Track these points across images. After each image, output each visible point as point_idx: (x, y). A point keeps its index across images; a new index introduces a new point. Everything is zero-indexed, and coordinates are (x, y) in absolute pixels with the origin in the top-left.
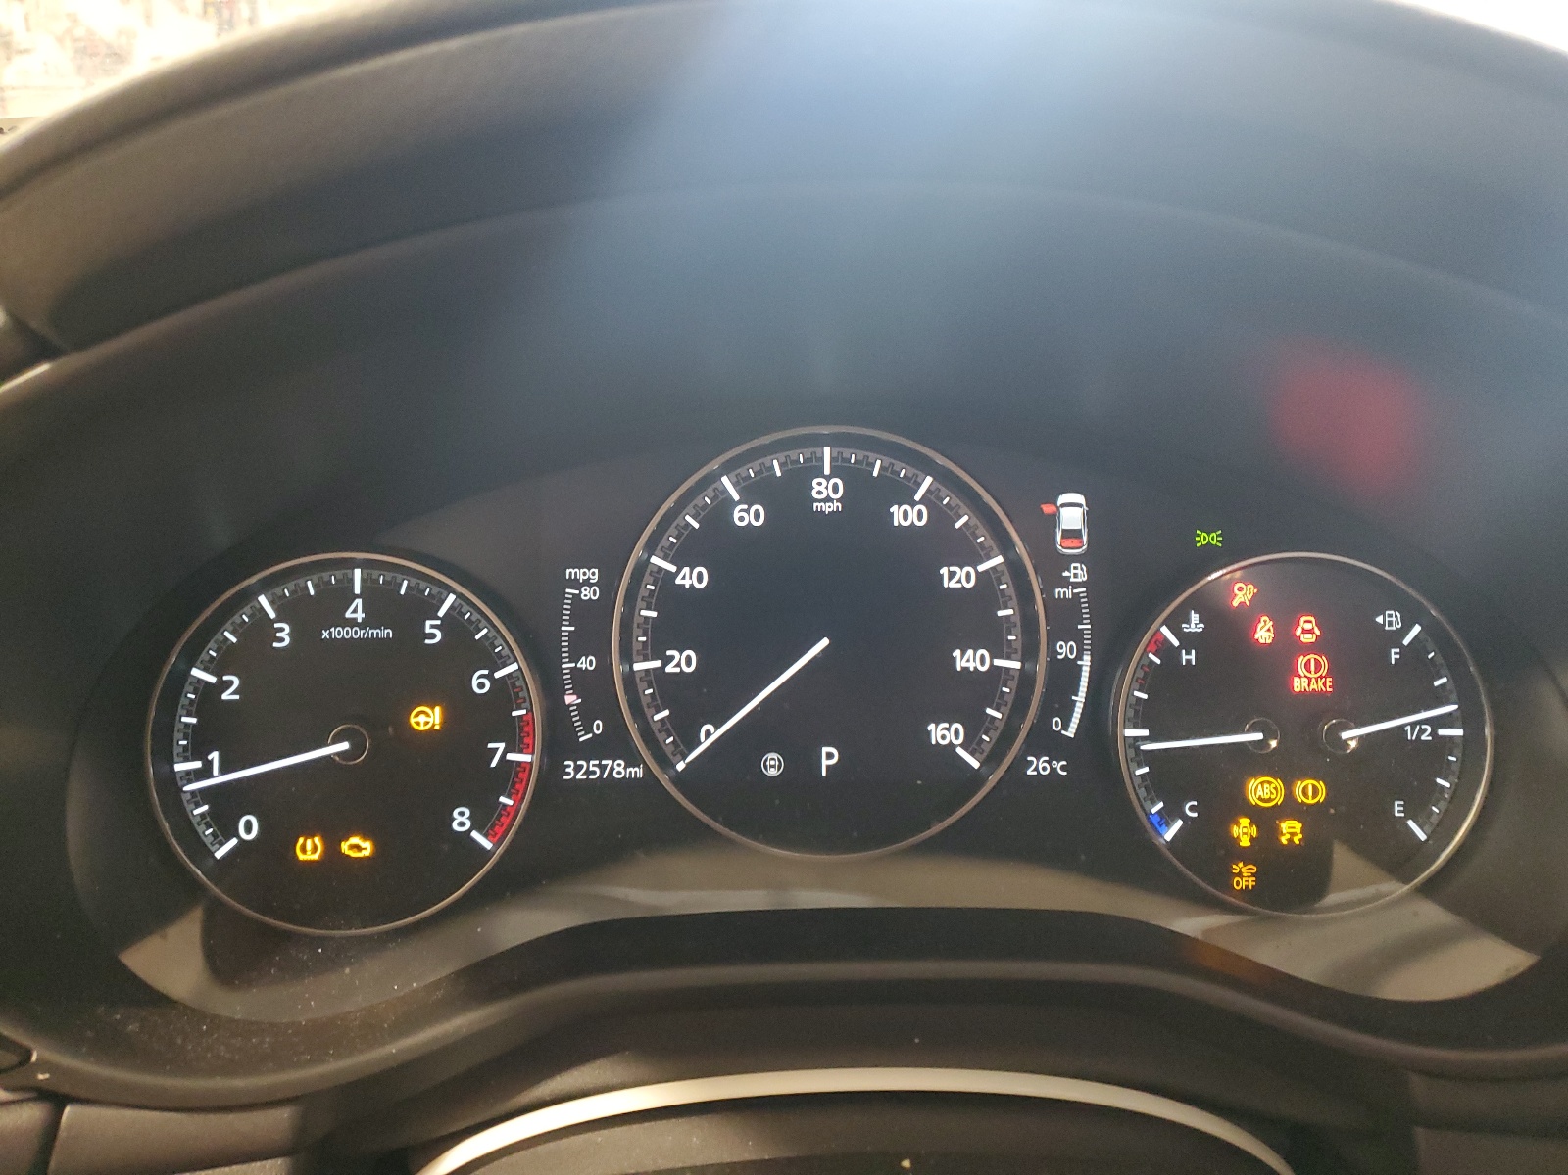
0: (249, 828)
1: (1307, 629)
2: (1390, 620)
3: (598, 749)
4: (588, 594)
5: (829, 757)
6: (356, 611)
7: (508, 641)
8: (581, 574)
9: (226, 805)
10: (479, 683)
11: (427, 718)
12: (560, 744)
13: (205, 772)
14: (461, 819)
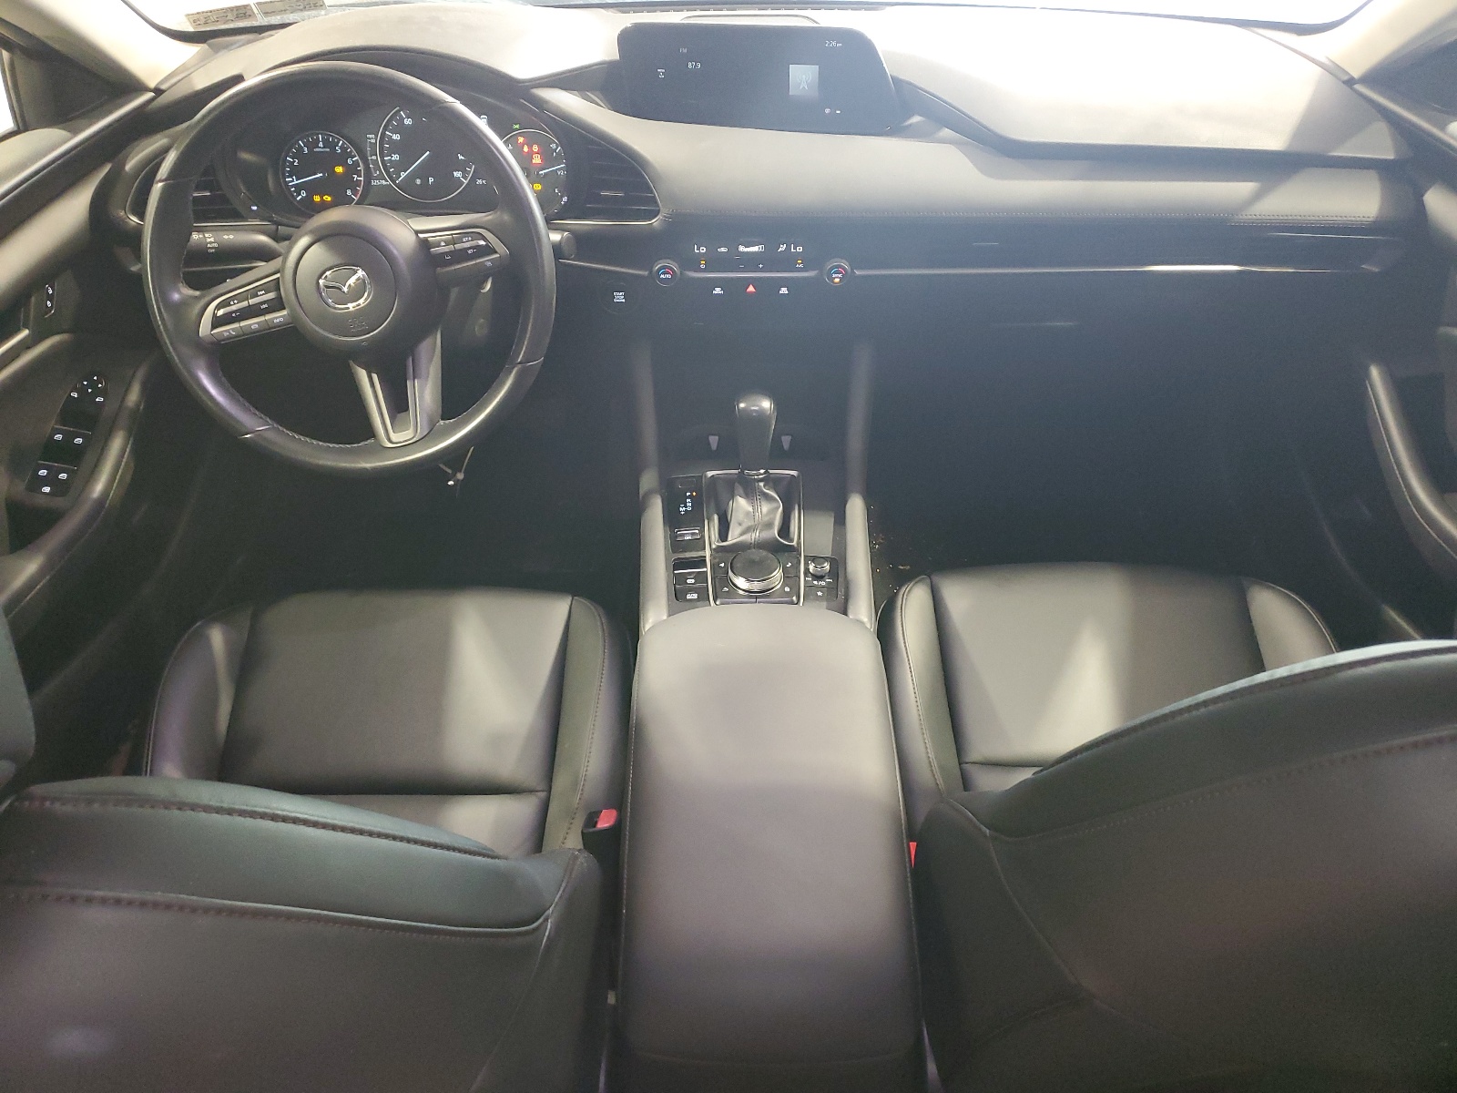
0: (304, 194)
1: (535, 148)
2: (553, 146)
3: (379, 178)
4: (373, 141)
5: (431, 180)
6: (321, 145)
7: (354, 152)
8: (370, 136)
9: (299, 188)
10: (350, 161)
11: (339, 169)
12: (369, 177)
13: (293, 181)
14: (349, 192)
